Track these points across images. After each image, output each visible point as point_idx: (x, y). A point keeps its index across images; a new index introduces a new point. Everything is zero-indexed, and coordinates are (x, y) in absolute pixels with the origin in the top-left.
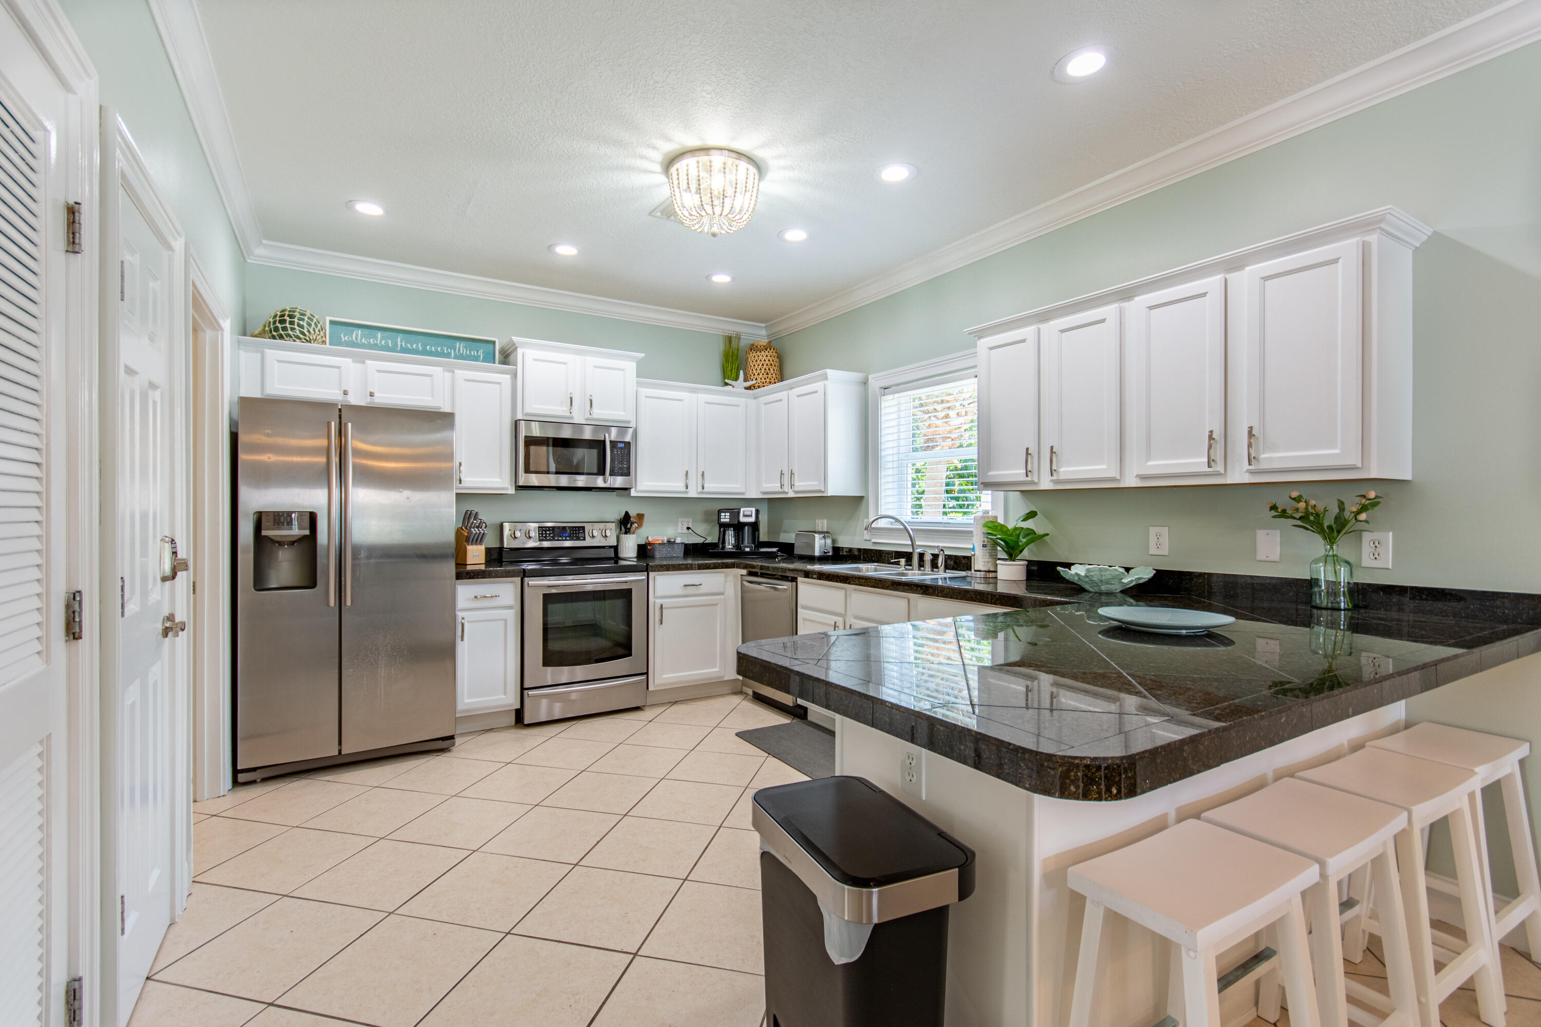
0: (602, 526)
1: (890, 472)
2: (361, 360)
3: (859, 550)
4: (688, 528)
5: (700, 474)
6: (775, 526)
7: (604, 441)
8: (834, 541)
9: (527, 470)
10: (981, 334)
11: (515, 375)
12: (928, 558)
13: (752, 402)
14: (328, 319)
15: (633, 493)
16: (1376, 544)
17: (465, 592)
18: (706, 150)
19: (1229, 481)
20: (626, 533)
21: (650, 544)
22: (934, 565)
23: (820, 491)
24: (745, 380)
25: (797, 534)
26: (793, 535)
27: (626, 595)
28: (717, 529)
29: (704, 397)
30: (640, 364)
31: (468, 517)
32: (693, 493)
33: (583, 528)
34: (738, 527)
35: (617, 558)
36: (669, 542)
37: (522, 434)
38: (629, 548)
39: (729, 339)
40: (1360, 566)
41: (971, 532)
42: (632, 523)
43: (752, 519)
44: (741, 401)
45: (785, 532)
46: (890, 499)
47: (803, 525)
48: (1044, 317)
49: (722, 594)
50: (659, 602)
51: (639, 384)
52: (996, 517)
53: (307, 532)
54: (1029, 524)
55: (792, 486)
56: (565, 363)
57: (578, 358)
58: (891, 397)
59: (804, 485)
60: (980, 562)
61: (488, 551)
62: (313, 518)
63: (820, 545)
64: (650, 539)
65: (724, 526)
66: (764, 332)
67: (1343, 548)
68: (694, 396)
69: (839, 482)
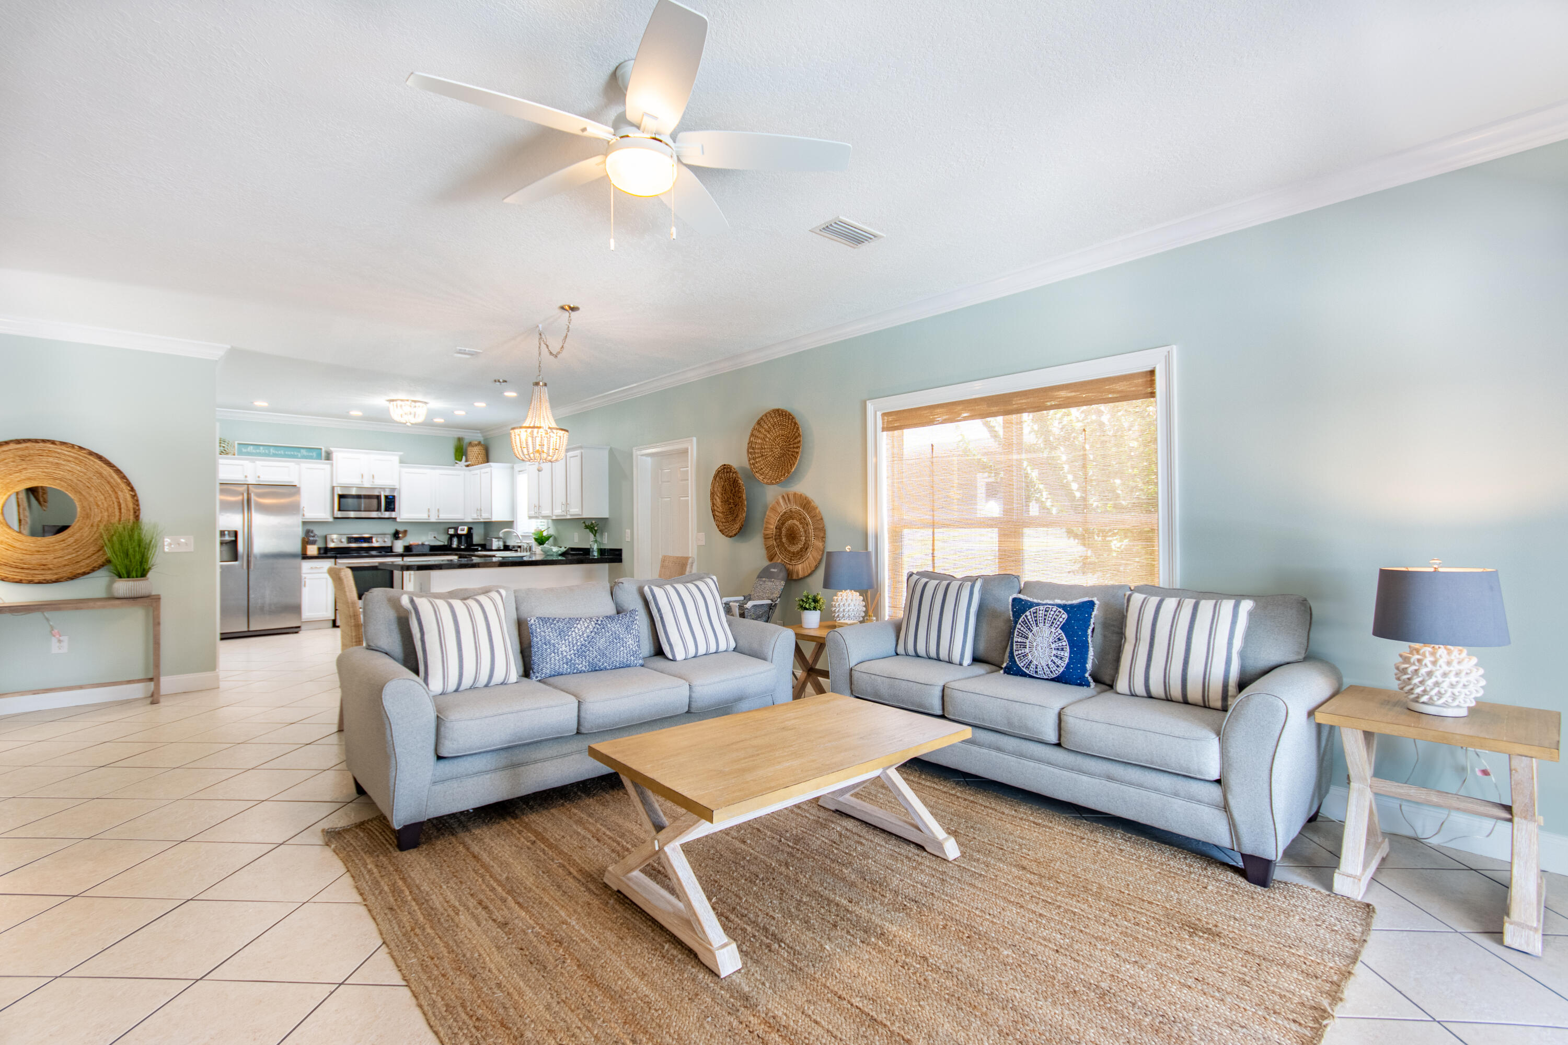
0: (382, 537)
1: (520, 510)
2: (253, 461)
4: (430, 538)
5: (437, 510)
7: (380, 496)
8: (504, 542)
9: (339, 510)
11: (332, 465)
13: (469, 473)
14: (236, 442)
15: (400, 521)
16: (603, 537)
17: (306, 565)
18: (396, 400)
19: (568, 518)
20: (397, 540)
21: (410, 545)
23: (490, 519)
24: (466, 462)
28: (447, 538)
29: (438, 472)
30: (402, 458)
31: (308, 533)
32: (433, 519)
33: (371, 538)
34: (459, 537)
35: (391, 552)
36: (421, 544)
37: (337, 493)
38: (399, 547)
39: (460, 440)
40: (600, 543)
42: (400, 535)
43: (466, 533)
44: (463, 473)
47: (487, 534)
51: (400, 467)
53: (233, 539)
54: (545, 533)
55: (481, 516)
56: (361, 459)
57: (368, 457)
58: (521, 476)
59: (485, 516)
61: (319, 549)
62: (236, 533)
64: (410, 543)
65: (451, 536)
66: (480, 435)
67: (597, 539)
68: (433, 471)
69: (499, 514)
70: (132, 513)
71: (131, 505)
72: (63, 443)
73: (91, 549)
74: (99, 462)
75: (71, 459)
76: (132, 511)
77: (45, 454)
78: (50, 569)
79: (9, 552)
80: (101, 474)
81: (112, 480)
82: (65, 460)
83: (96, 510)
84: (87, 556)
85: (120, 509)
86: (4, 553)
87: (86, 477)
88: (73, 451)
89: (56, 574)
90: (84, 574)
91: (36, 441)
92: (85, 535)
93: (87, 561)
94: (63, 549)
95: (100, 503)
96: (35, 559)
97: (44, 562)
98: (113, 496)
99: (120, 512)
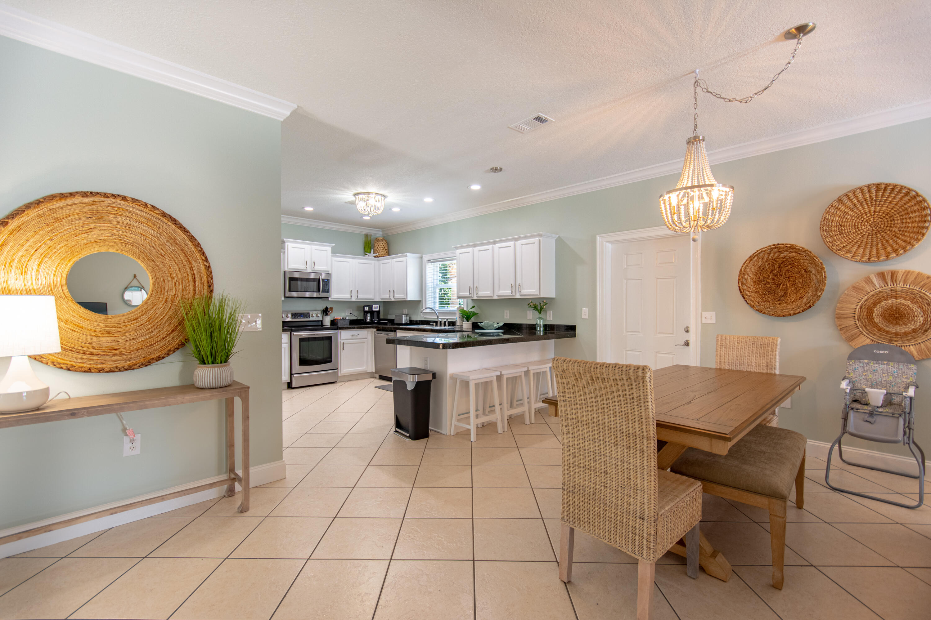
0: (316, 312)
1: (430, 292)
3: (420, 321)
4: (351, 313)
5: (356, 291)
6: (386, 313)
7: (319, 279)
8: (410, 318)
9: (290, 290)
10: (457, 248)
11: (284, 253)
12: (443, 322)
13: (377, 262)
15: (330, 299)
16: (550, 314)
18: (369, 193)
19: (516, 298)
20: (326, 315)
21: (335, 320)
22: (445, 325)
23: (405, 299)
24: (374, 253)
25: (396, 315)
26: (394, 316)
27: (330, 339)
28: (362, 314)
29: (357, 261)
30: (333, 249)
32: (353, 299)
33: (309, 313)
34: (372, 312)
35: (322, 325)
36: (343, 319)
37: (287, 277)
38: (327, 321)
39: (367, 236)
40: (546, 320)
41: (456, 313)
42: (329, 311)
43: (378, 309)
44: (373, 262)
45: (390, 314)
46: (430, 302)
47: (398, 312)
48: (474, 246)
49: (366, 338)
50: (342, 341)
51: (332, 256)
52: (463, 308)
54: (473, 310)
55: (394, 296)
56: (304, 249)
57: (309, 246)
58: (431, 264)
59: (398, 296)
60: (458, 323)
63: (404, 320)
64: (335, 318)
65: (366, 312)
66: (381, 233)
67: (542, 315)
68: (354, 260)
69: (412, 295)
70: (206, 287)
71: (205, 278)
72: (134, 200)
73: (165, 329)
74: (173, 226)
75: (143, 220)
76: (206, 284)
77: (115, 212)
78: (121, 354)
79: (75, 334)
80: (175, 240)
81: (186, 248)
82: (137, 221)
83: (170, 283)
84: (161, 337)
85: (195, 282)
86: (70, 336)
87: (159, 242)
88: (145, 210)
89: (129, 360)
90: (159, 358)
91: (106, 195)
92: (159, 313)
93: (162, 344)
94: (135, 330)
95: (174, 274)
96: (104, 343)
97: (115, 345)
98: (187, 267)
99: (195, 285)
